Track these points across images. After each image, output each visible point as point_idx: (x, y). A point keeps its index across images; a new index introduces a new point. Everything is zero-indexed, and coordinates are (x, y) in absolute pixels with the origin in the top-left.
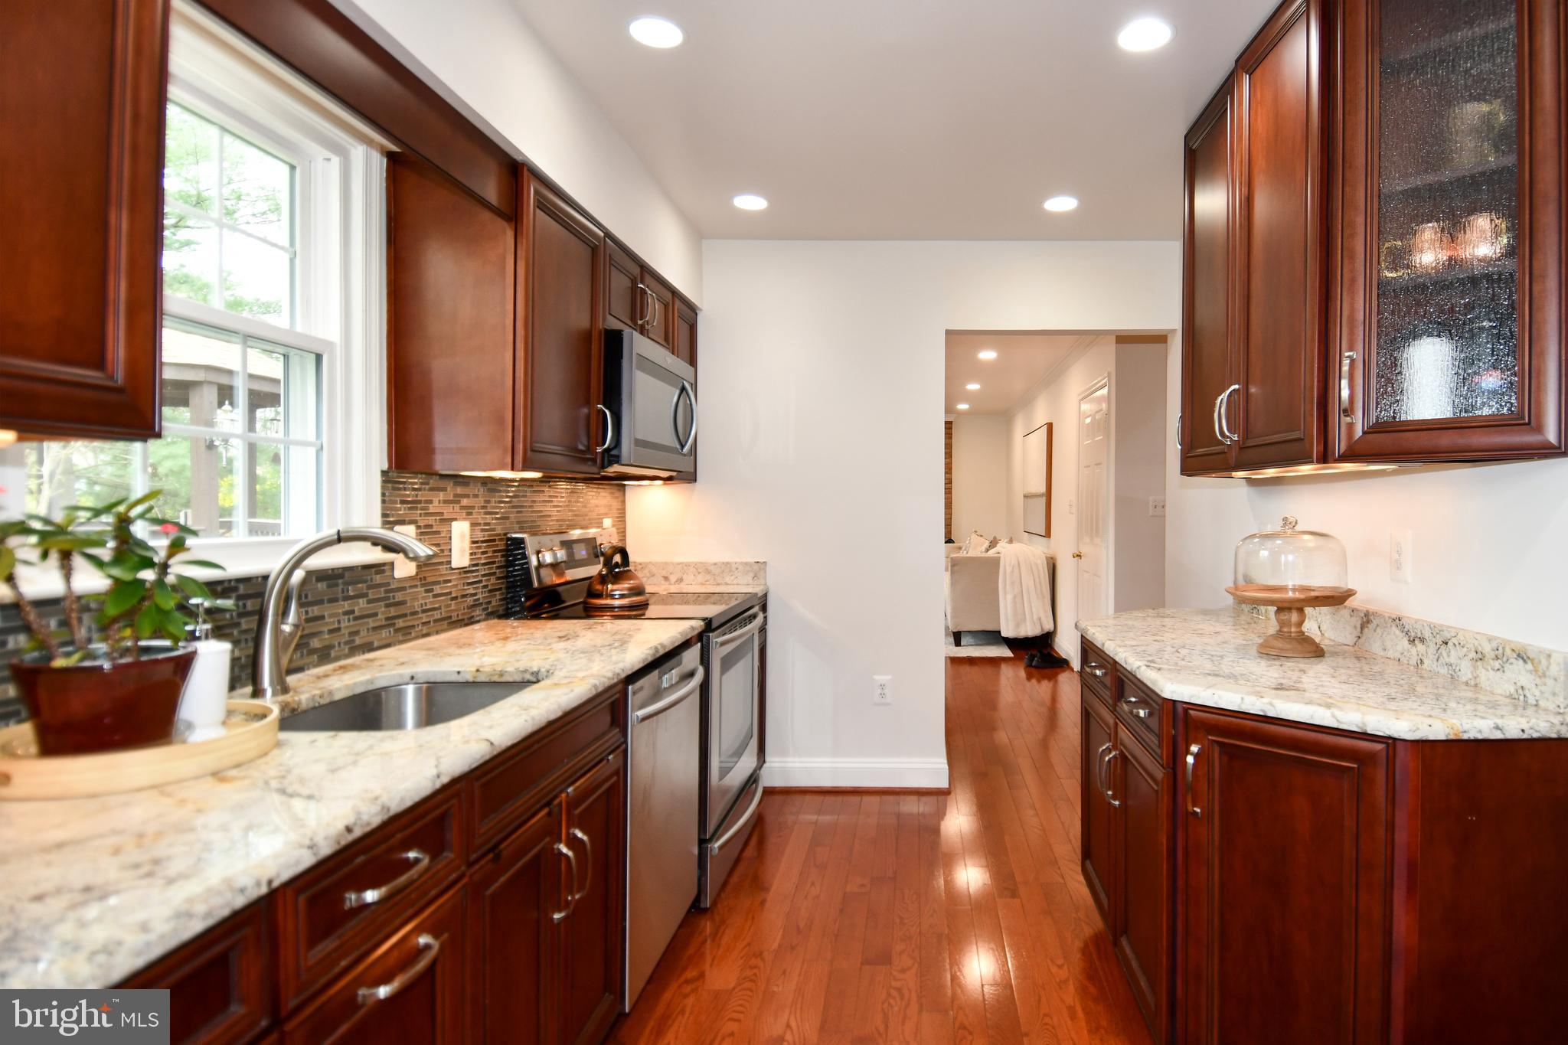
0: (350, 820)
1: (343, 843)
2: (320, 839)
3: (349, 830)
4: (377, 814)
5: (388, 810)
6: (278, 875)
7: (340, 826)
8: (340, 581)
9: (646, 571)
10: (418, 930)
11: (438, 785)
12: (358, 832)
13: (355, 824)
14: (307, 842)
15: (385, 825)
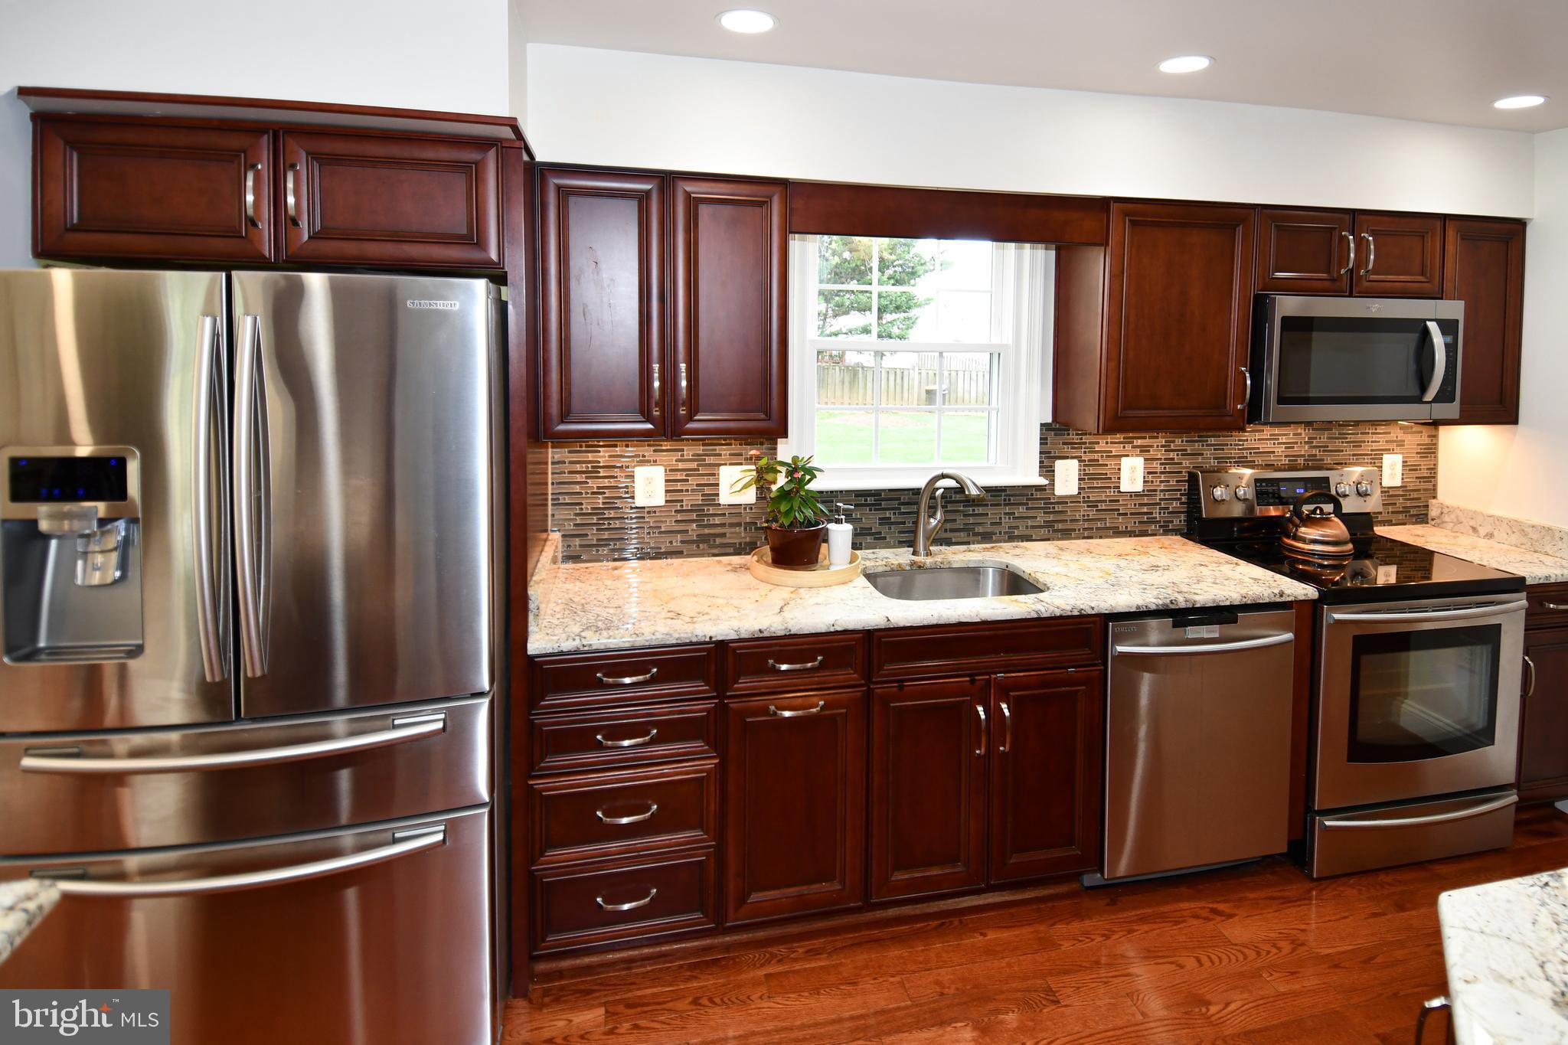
0: (763, 627)
1: (756, 636)
2: (743, 631)
3: (760, 631)
4: (781, 630)
5: (790, 631)
6: (716, 637)
7: (757, 628)
8: (1003, 494)
9: (1453, 516)
10: (821, 697)
11: (832, 629)
12: (766, 634)
13: (766, 630)
14: (736, 629)
15: (785, 637)
